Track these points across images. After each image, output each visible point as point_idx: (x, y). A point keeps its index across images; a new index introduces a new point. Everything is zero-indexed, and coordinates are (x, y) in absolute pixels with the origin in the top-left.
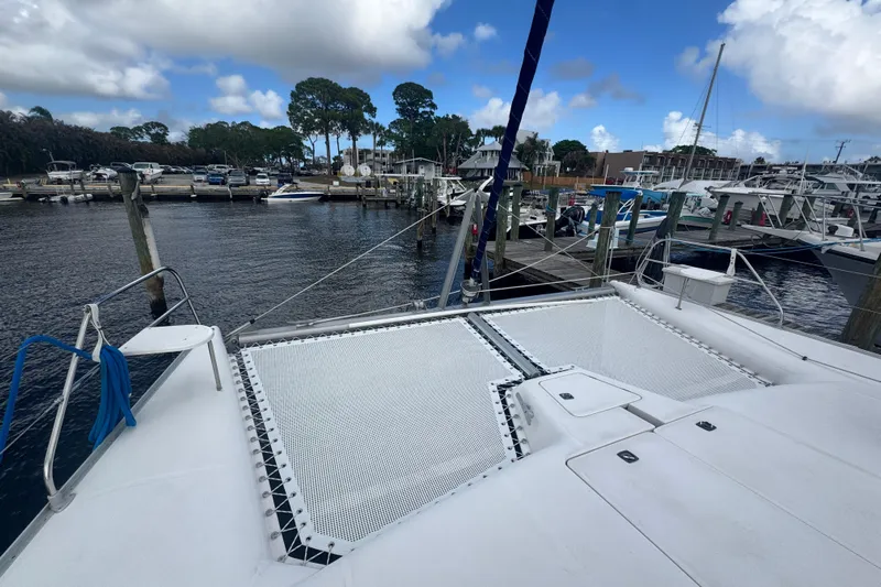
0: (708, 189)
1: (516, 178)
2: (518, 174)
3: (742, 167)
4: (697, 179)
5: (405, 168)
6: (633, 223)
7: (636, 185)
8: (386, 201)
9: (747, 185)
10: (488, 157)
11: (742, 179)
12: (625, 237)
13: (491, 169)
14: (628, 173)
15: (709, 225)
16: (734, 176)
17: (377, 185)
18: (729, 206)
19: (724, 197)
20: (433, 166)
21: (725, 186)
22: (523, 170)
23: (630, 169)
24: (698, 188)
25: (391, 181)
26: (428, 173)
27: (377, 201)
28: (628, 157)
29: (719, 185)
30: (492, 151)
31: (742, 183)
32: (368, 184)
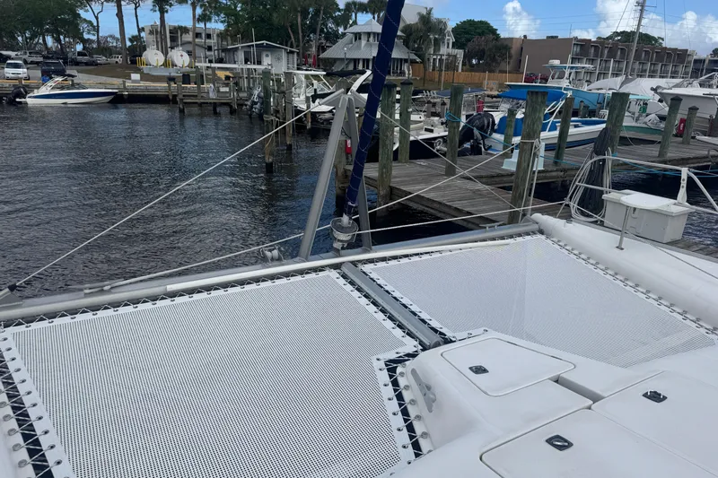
0: (655, 90)
1: (402, 73)
2: (405, 67)
3: (696, 61)
4: (641, 76)
5: (241, 56)
6: (563, 134)
7: (564, 83)
8: (215, 105)
9: (701, 85)
10: (364, 42)
11: (697, 78)
12: (552, 154)
13: (368, 60)
14: (553, 67)
15: (658, 138)
16: (686, 73)
17: (200, 79)
18: (682, 113)
19: (676, 101)
20: (284, 55)
21: (677, 86)
22: (413, 62)
23: (557, 62)
24: (643, 88)
25: (222, 74)
26: (276, 64)
27: (201, 105)
28: (553, 45)
29: (670, 85)
30: (369, 34)
31: (696, 83)
32: (186, 78)
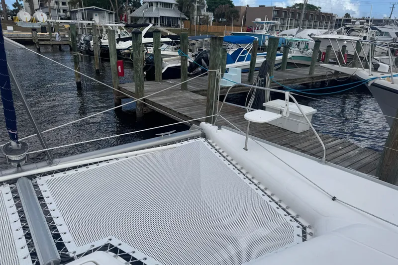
0: (310, 36)
1: (178, 26)
2: (179, 23)
3: (337, 20)
4: (309, 28)
5: (79, 15)
7: (264, 32)
8: (60, 45)
9: (339, 33)
10: (154, 8)
11: (335, 29)
13: (157, 18)
14: (258, 23)
16: (331, 27)
17: (52, 30)
20: (106, 15)
21: (325, 33)
23: (259, 20)
24: (306, 34)
25: (67, 26)
26: (102, 20)
27: (52, 45)
28: (262, 11)
29: (319, 33)
30: (157, 3)
31: (335, 32)
32: (43, 29)
